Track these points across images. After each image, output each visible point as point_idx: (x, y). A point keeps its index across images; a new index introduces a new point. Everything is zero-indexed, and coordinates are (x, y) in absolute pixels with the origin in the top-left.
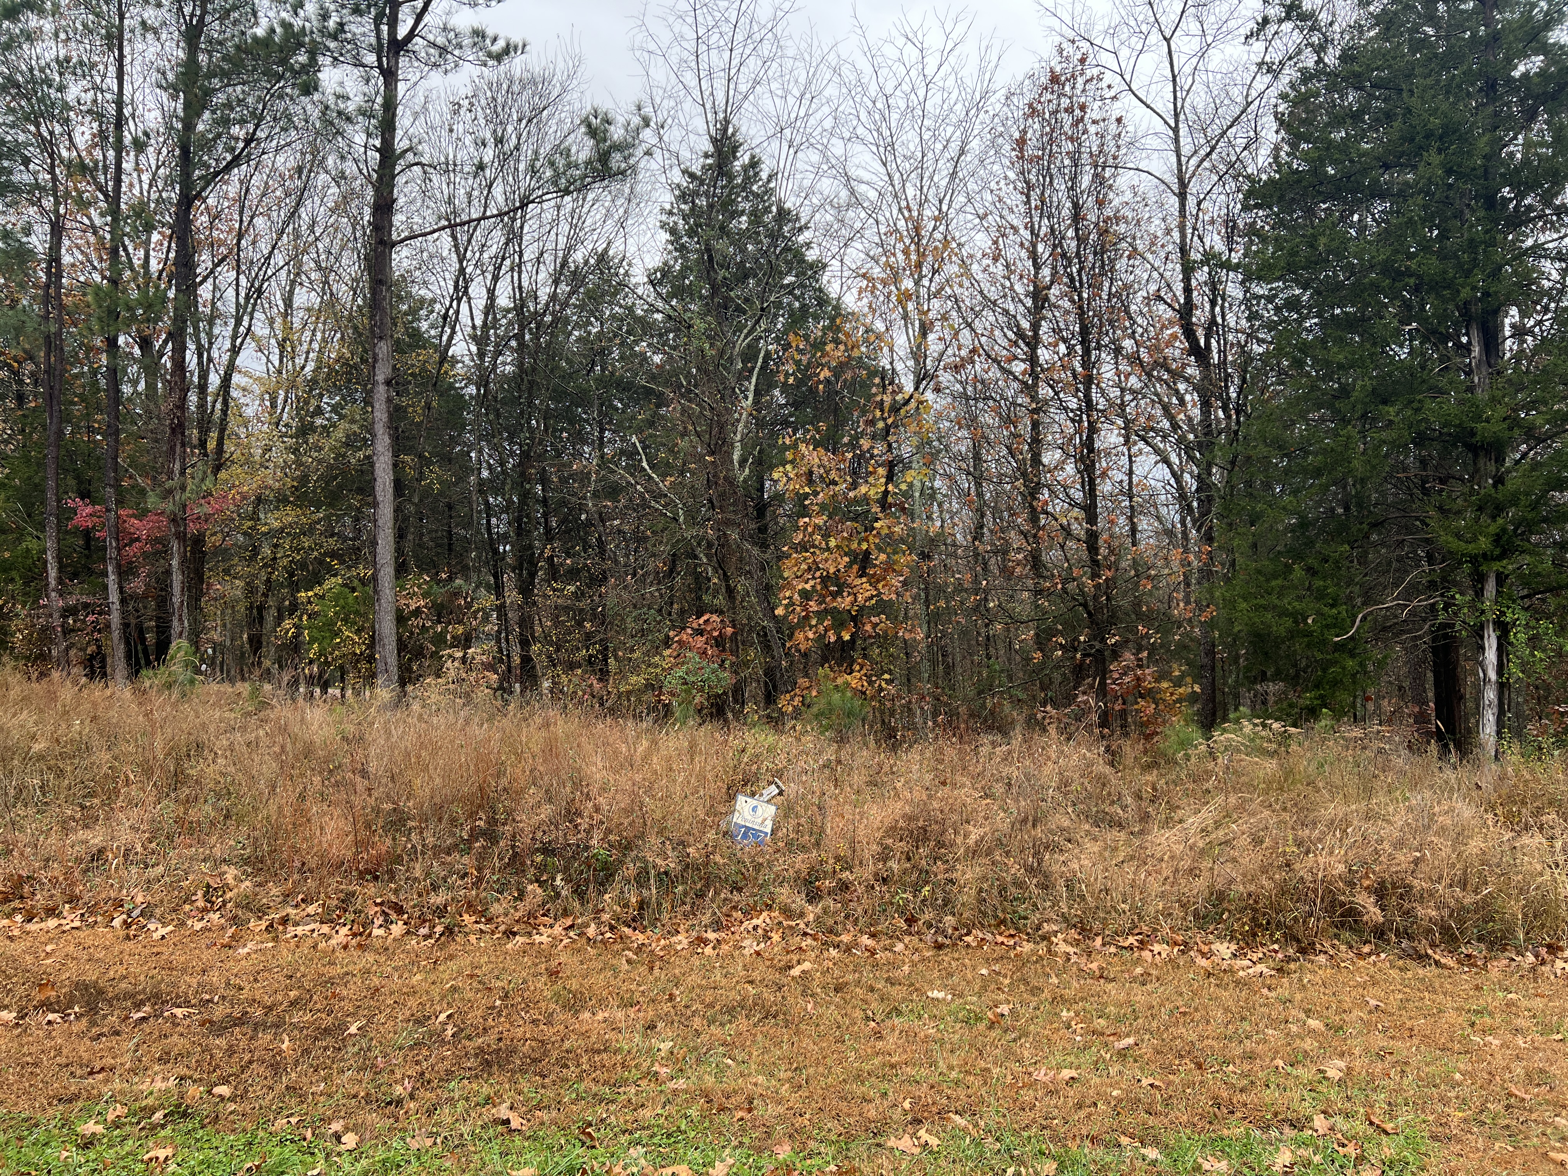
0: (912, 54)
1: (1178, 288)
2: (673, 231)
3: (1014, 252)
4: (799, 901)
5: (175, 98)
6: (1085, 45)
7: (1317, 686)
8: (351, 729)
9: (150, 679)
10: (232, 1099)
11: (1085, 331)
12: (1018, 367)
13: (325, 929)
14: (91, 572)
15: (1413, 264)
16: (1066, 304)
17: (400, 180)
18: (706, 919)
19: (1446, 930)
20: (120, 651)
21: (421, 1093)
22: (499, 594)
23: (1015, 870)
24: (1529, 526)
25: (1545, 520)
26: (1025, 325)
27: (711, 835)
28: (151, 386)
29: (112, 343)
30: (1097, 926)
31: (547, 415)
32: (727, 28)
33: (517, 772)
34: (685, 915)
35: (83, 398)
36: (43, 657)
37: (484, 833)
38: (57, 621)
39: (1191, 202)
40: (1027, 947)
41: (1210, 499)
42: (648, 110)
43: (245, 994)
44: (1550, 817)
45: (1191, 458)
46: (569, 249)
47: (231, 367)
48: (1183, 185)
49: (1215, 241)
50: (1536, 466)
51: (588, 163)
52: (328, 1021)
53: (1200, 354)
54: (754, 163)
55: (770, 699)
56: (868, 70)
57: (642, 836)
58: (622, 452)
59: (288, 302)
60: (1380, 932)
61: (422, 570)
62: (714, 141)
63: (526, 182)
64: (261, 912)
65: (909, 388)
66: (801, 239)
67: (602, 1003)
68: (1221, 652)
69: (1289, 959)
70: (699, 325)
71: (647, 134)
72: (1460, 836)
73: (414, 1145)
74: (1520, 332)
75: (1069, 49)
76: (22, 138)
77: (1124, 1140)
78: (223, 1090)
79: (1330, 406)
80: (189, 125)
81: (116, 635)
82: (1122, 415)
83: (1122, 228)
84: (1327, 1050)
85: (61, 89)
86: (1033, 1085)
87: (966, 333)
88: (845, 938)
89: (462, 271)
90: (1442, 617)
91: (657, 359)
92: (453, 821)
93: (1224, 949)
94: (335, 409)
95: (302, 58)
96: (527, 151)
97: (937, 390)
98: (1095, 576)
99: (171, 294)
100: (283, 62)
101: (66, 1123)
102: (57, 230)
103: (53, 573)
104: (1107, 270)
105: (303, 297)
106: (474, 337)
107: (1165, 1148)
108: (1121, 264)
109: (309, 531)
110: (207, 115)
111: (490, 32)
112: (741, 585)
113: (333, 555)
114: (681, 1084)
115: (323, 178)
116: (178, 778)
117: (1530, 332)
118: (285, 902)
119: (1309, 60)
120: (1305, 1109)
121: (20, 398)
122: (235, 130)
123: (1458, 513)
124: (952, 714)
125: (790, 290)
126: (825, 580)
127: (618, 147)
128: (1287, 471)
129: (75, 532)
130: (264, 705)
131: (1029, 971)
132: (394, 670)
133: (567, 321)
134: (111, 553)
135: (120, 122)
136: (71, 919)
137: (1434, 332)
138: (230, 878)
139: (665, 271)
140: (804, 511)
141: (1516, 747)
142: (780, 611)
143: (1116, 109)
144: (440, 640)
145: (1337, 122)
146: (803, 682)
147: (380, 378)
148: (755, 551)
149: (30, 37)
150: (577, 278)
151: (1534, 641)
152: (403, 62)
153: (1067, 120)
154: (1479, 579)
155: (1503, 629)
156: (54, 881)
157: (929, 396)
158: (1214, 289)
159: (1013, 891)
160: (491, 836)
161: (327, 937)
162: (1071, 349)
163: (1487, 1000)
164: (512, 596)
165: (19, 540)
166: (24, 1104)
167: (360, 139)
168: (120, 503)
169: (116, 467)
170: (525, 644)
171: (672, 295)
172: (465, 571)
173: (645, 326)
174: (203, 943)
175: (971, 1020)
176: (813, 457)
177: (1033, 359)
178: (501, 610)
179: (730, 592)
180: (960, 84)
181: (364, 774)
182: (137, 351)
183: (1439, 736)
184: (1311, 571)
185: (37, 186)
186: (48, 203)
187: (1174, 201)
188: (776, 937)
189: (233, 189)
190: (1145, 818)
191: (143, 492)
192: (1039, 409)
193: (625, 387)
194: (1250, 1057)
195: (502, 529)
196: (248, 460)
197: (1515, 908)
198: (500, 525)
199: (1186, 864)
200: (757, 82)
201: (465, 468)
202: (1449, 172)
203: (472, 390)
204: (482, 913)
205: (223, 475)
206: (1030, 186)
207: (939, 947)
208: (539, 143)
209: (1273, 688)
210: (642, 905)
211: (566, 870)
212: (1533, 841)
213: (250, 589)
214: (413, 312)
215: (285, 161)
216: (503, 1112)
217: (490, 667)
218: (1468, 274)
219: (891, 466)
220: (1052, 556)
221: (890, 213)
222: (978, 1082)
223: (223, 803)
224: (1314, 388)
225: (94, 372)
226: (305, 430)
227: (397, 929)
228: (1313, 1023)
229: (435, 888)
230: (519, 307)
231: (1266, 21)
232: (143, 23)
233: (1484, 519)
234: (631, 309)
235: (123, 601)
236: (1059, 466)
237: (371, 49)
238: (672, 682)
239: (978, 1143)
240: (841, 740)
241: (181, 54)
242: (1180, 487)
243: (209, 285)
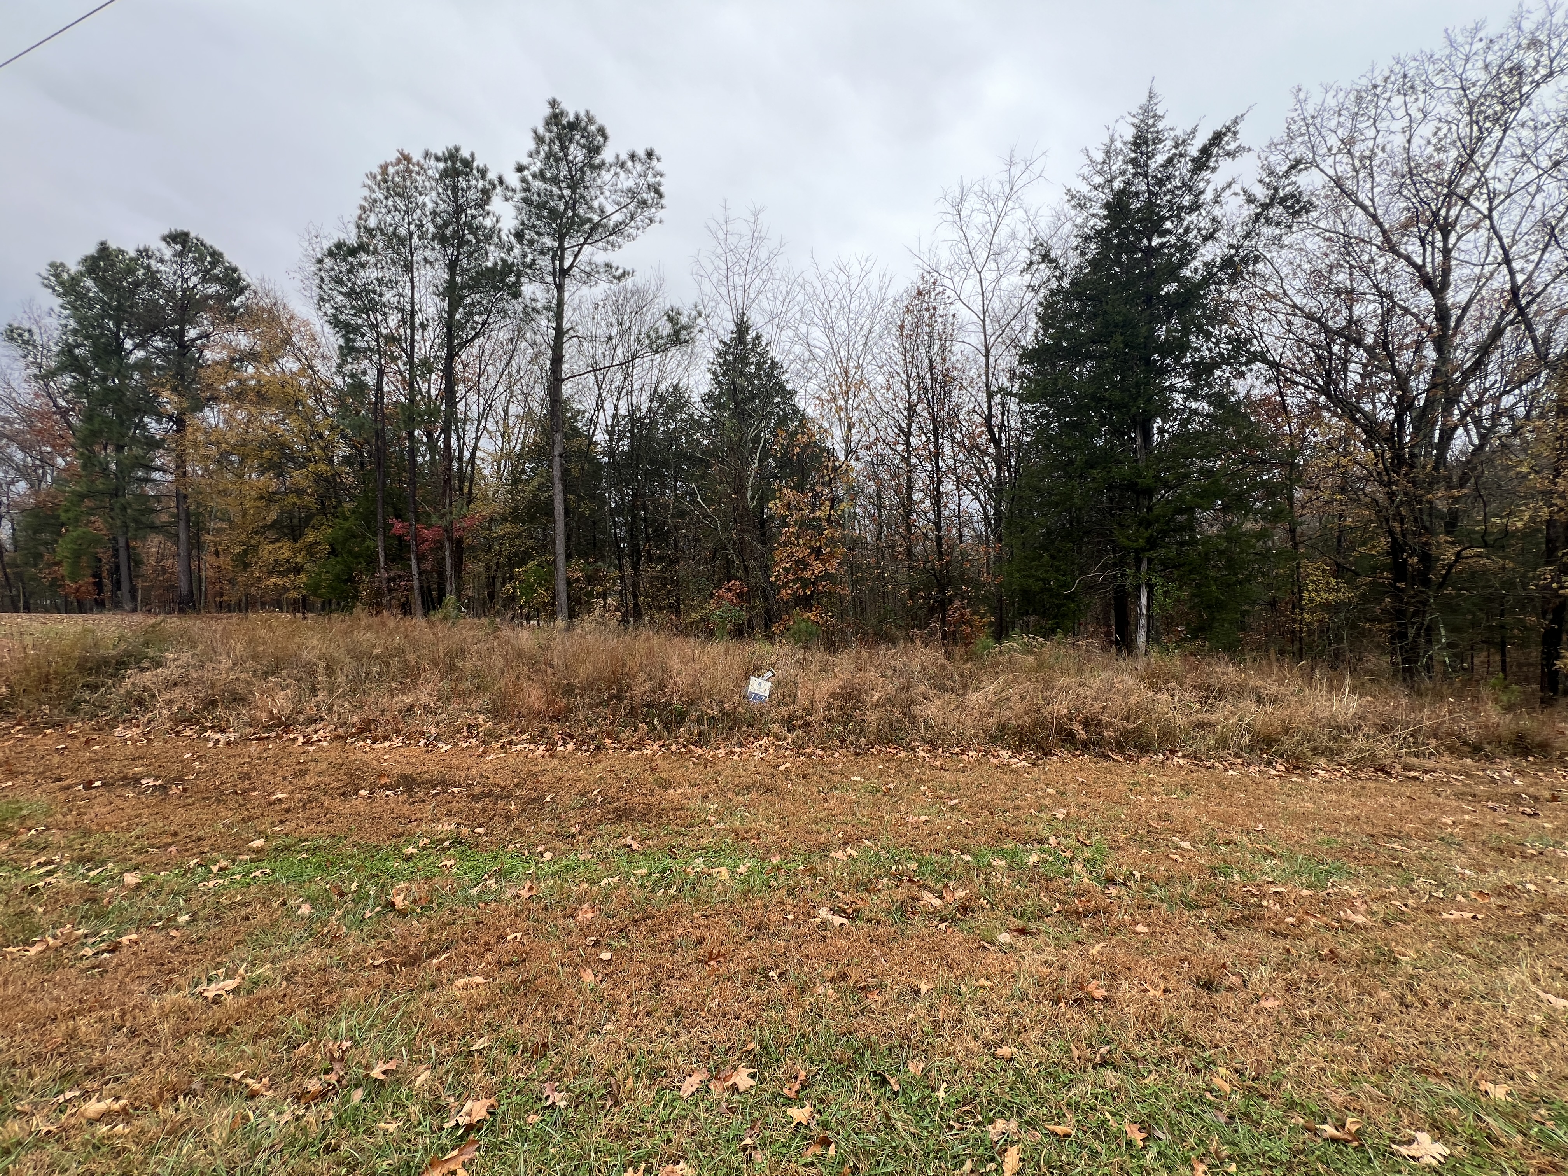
0: (843, 278)
1: (985, 406)
2: (714, 373)
3: (898, 386)
4: (784, 732)
5: (443, 300)
6: (936, 275)
7: (1055, 617)
8: (543, 642)
9: (436, 616)
10: (485, 835)
11: (935, 429)
12: (900, 448)
13: (532, 747)
14: (402, 558)
15: (1107, 394)
16: (925, 414)
17: (566, 345)
18: (734, 741)
19: (1118, 743)
20: (419, 601)
21: (585, 831)
22: (621, 570)
23: (898, 714)
24: (1165, 533)
25: (1173, 530)
26: (904, 425)
27: (736, 698)
28: (432, 458)
29: (411, 435)
30: (939, 742)
31: (646, 473)
32: (743, 263)
33: (632, 664)
34: (724, 740)
35: (396, 464)
36: (379, 604)
37: (615, 697)
38: (384, 585)
39: (992, 360)
40: (903, 754)
41: (1000, 519)
42: (701, 308)
43: (490, 781)
44: (1173, 684)
45: (991, 497)
46: (658, 383)
47: (475, 448)
48: (988, 351)
49: (1004, 381)
50: (1168, 502)
51: (669, 336)
52: (535, 795)
53: (997, 442)
54: (758, 337)
55: (767, 626)
56: (819, 287)
57: (699, 698)
58: (687, 493)
59: (506, 412)
60: (1085, 744)
61: (580, 557)
62: (737, 325)
63: (634, 347)
64: (498, 738)
65: (842, 458)
66: (784, 378)
67: (680, 785)
68: (1006, 601)
69: (1038, 759)
70: (728, 424)
71: (700, 321)
72: (1127, 695)
73: (582, 858)
74: (1162, 431)
75: (927, 276)
76: (360, 322)
77: (953, 851)
78: (480, 830)
79: (1064, 470)
80: (451, 315)
81: (416, 592)
82: (956, 474)
83: (955, 373)
84: (1057, 805)
85: (381, 295)
86: (905, 824)
87: (873, 429)
88: (808, 751)
89: (600, 395)
90: (1119, 582)
91: (706, 442)
92: (599, 690)
93: (1005, 754)
94: (532, 470)
95: (513, 279)
96: (635, 329)
97: (857, 459)
98: (940, 560)
99: (443, 408)
100: (502, 281)
101: (397, 848)
102: (381, 373)
103: (382, 559)
104: (948, 394)
105: (513, 409)
106: (607, 431)
107: (974, 855)
108: (955, 393)
109: (520, 535)
110: (461, 310)
111: (614, 265)
112: (752, 564)
113: (533, 549)
114: (722, 826)
115: (524, 344)
116: (452, 668)
117: (1167, 431)
118: (510, 733)
119: (1054, 285)
120: (1045, 834)
121: (362, 465)
122: (477, 318)
123: (1129, 526)
124: (865, 634)
125: (778, 405)
126: (797, 562)
127: (684, 328)
128: (1040, 504)
129: (394, 537)
130: (497, 629)
131: (904, 766)
132: (565, 611)
133: (657, 422)
134: (413, 548)
135: (413, 313)
136: (397, 742)
137: (1118, 431)
138: (481, 720)
139: (710, 395)
140: (786, 525)
141: (1156, 648)
142: (772, 579)
143: (952, 310)
144: (590, 594)
145: (1069, 317)
146: (786, 617)
147: (557, 453)
148: (759, 546)
149: (363, 266)
150: (662, 399)
151: (1166, 594)
152: (567, 281)
153: (926, 315)
154: (1138, 561)
155: (1150, 587)
156: (387, 722)
157: (853, 463)
158: (1003, 407)
159: (897, 725)
160: (619, 698)
161: (533, 751)
162: (928, 438)
163: (1138, 778)
164: (628, 571)
165: (364, 541)
166: (374, 838)
167: (544, 323)
168: (417, 521)
169: (415, 501)
170: (635, 597)
171: (713, 408)
172: (603, 558)
173: (698, 424)
174: (468, 753)
175: (874, 792)
176: (790, 495)
177: (908, 444)
178: (622, 578)
179: (746, 568)
180: (869, 296)
181: (551, 666)
182: (425, 439)
183: (1117, 643)
184: (1053, 557)
185: (369, 349)
186: (376, 358)
187: (983, 359)
188: (771, 750)
189: (475, 351)
190: (965, 686)
191: (429, 515)
192: (911, 469)
193: (688, 458)
194: (1018, 808)
195: (622, 535)
196: (485, 498)
197: (1154, 731)
198: (621, 533)
199: (986, 710)
200: (759, 293)
201: (604, 502)
202: (1126, 346)
203: (606, 459)
204: (615, 739)
205: (472, 506)
206: (906, 351)
207: (857, 754)
208: (642, 324)
209: (1032, 618)
210: (700, 734)
211: (659, 716)
212: (1164, 696)
213: (488, 567)
214: (574, 417)
215: (504, 335)
216: (629, 841)
217: (617, 609)
218: (1135, 400)
219: (832, 500)
220: (918, 549)
221: (831, 364)
222: (877, 823)
223: (476, 681)
224: (1055, 460)
225: (402, 450)
226: (516, 481)
227: (571, 747)
228: (1050, 791)
229: (590, 725)
230: (632, 414)
231: (1031, 263)
232: (425, 259)
233: (1142, 529)
234: (692, 415)
235: (420, 574)
236: (922, 501)
237: (550, 273)
238: (714, 618)
239: (877, 854)
240: (806, 648)
241: (446, 277)
242: (985, 513)
243: (463, 403)
